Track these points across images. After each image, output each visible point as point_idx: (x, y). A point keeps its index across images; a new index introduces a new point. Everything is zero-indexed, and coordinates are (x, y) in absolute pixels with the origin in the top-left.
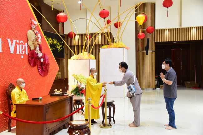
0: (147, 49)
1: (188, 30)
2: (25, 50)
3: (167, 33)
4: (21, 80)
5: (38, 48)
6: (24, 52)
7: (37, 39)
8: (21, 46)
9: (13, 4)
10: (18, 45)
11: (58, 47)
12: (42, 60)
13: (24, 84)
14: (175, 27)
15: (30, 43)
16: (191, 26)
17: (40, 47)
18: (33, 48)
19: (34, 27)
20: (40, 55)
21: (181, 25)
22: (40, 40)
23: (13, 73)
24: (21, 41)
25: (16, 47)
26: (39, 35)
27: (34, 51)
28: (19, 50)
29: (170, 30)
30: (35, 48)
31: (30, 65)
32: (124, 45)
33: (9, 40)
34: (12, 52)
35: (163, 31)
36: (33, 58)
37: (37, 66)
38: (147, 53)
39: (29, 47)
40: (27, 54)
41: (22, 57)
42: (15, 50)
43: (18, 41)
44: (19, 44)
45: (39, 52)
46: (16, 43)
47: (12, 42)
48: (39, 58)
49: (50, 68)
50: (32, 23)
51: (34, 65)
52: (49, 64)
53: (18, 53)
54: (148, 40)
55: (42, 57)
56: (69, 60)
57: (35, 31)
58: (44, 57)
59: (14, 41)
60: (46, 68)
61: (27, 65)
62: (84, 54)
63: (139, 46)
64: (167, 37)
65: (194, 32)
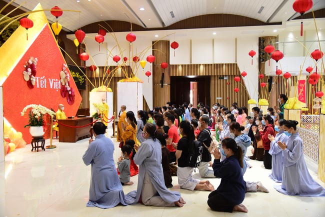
0: (162, 82)
1: (197, 66)
2: (59, 86)
3: (180, 68)
4: (61, 105)
5: (67, 84)
7: (66, 77)
11: (80, 80)
12: (70, 93)
13: (63, 108)
14: (186, 64)
15: (62, 80)
16: (200, 63)
17: (68, 83)
18: (64, 84)
19: (64, 69)
20: (69, 89)
21: (191, 62)
22: (68, 78)
24: (57, 80)
25: (53, 83)
26: (68, 75)
27: (64, 86)
29: (183, 66)
30: (65, 84)
31: (62, 96)
32: (139, 80)
33: (50, 80)
34: (51, 87)
35: (176, 66)
36: (64, 91)
38: (162, 86)
39: (61, 84)
40: (60, 88)
41: (57, 91)
42: (53, 87)
44: (55, 82)
45: (68, 87)
46: (54, 81)
47: (51, 81)
48: (67, 91)
49: (76, 98)
50: (63, 66)
51: (65, 96)
52: (74, 96)
53: (55, 88)
54: (163, 74)
55: (70, 91)
56: (90, 92)
57: (66, 72)
58: (71, 90)
59: (53, 80)
60: (73, 98)
61: (60, 96)
62: (103, 88)
63: (156, 79)
64: (180, 72)
65: (202, 68)
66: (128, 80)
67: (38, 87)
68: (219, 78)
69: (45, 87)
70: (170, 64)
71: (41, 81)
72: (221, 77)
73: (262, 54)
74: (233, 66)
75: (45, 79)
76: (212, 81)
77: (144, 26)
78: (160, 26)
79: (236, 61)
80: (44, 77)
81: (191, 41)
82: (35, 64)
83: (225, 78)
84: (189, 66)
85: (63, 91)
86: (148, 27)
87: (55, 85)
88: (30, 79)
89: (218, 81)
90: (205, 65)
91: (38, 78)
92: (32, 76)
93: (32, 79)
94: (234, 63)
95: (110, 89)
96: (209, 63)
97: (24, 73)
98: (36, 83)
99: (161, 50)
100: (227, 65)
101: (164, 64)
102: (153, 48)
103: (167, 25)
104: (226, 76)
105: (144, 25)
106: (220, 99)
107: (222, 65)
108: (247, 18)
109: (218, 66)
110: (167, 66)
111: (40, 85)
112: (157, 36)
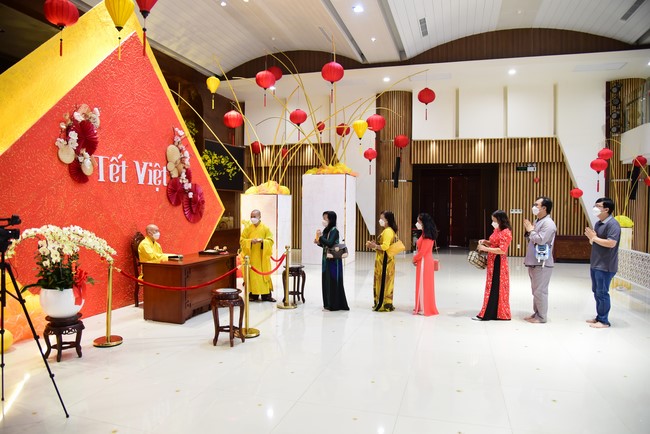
0: (396, 176)
1: (471, 143)
2: (162, 178)
3: (433, 147)
4: (153, 226)
5: (184, 176)
6: (160, 182)
7: (182, 160)
8: (155, 171)
9: (146, 105)
10: (150, 171)
11: (228, 171)
12: (191, 195)
13: (158, 234)
14: (447, 138)
15: (171, 166)
16: (475, 138)
17: (188, 173)
18: (175, 175)
19: (177, 139)
20: (188, 186)
21: (457, 135)
22: (187, 162)
23: (142, 216)
24: (157, 164)
25: (147, 173)
26: (187, 154)
27: (177, 180)
28: (153, 179)
29: (439, 143)
30: (180, 176)
31: (171, 203)
33: (137, 163)
34: (141, 182)
35: (425, 144)
36: (175, 192)
37: (181, 206)
38: (396, 185)
39: (169, 174)
40: (165, 184)
41: (157, 189)
42: (146, 179)
43: (151, 165)
44: (152, 168)
45: (186, 181)
46: (148, 167)
47: (141, 166)
48: (185, 192)
49: (206, 208)
50: (174, 134)
51: (177, 203)
52: (203, 202)
53: (150, 183)
54: (399, 160)
55: (190, 190)
56: (242, 195)
57: (181, 146)
58: (194, 189)
59: (145, 164)
60: (198, 208)
61: (165, 202)
63: (382, 170)
64: (433, 155)
65: (480, 147)
66: (325, 171)
67: (102, 179)
68: (518, 169)
69: (124, 181)
70: (414, 138)
71: (111, 166)
72: (522, 168)
73: (614, 116)
74: (550, 145)
75: (124, 163)
76: (501, 176)
77: (360, 59)
78: (396, 57)
79: (555, 133)
80: (120, 156)
81: (457, 92)
82: (97, 122)
83: (530, 169)
84: (452, 142)
85: (173, 191)
86: (370, 59)
87: (152, 176)
88: (76, 160)
89: (513, 175)
90: (487, 142)
91: (101, 158)
92: (83, 151)
93: (81, 159)
94: (551, 135)
95: (285, 189)
96: (496, 137)
97: (57, 144)
98: (96, 169)
99: (394, 109)
100: (535, 140)
101: (400, 137)
102: (378, 104)
103: (410, 54)
104: (532, 164)
105: (362, 55)
106: (518, 212)
107: (524, 141)
108: (587, 36)
109: (517, 143)
110: (406, 141)
111: (107, 174)
112: (387, 80)
